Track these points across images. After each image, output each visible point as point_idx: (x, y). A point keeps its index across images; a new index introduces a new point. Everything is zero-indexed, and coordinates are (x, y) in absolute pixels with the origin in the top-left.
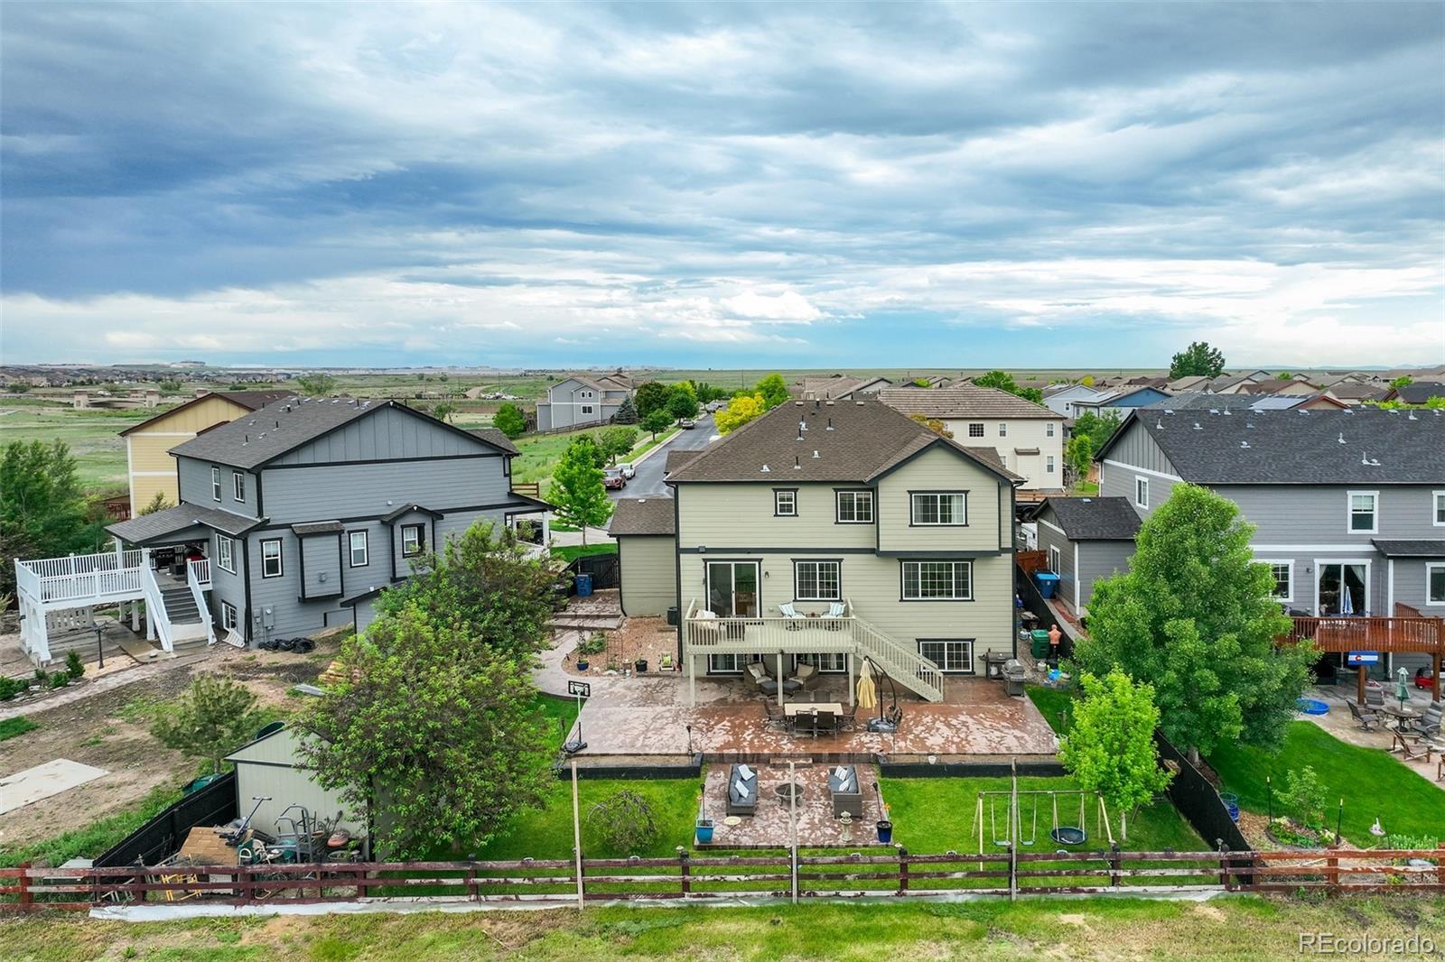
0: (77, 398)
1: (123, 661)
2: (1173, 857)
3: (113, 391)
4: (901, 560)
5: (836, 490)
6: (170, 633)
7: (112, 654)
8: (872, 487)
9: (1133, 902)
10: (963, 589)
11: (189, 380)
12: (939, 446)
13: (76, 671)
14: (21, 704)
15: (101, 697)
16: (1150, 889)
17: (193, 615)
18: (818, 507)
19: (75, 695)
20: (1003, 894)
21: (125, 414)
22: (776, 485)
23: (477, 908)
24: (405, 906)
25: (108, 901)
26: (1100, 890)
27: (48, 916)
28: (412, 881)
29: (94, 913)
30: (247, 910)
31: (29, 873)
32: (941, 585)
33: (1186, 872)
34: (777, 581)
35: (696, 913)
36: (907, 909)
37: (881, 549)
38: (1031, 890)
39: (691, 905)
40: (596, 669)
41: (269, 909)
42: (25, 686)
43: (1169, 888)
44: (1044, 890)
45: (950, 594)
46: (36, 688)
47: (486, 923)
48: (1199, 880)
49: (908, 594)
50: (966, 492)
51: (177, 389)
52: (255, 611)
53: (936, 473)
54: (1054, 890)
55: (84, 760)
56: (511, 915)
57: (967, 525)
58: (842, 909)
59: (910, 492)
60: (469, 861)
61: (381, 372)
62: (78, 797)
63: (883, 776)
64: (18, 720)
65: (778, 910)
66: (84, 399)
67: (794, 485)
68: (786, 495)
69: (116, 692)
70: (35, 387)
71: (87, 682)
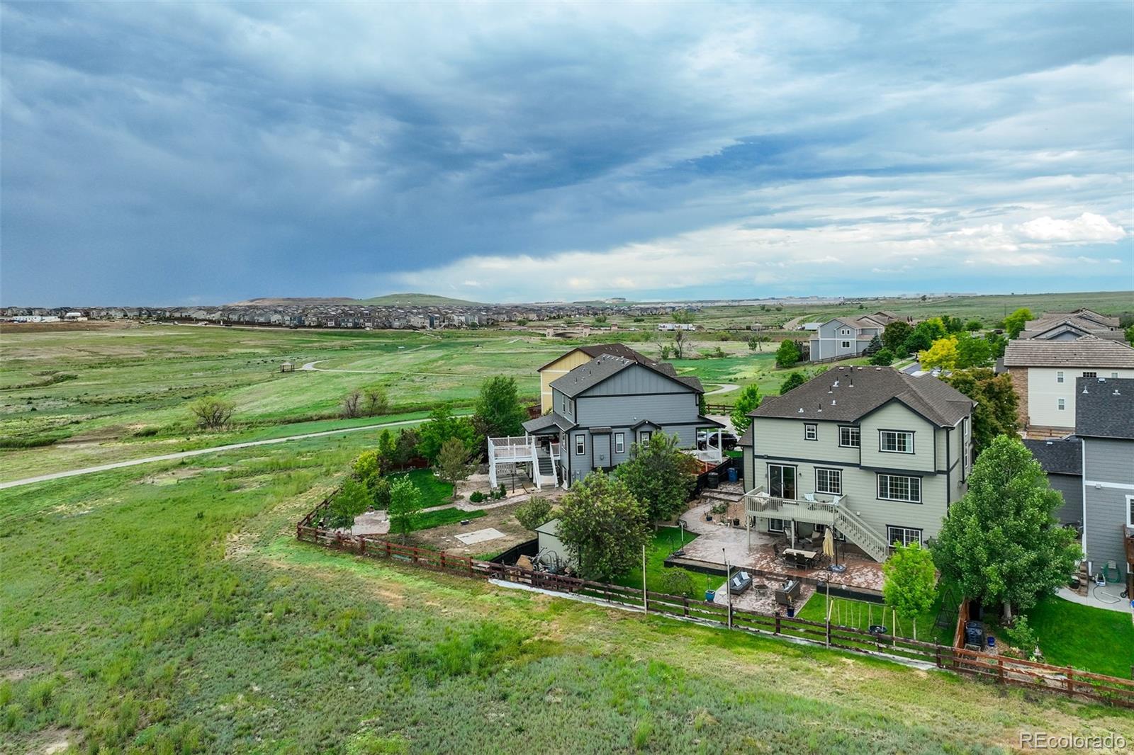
0: (548, 330)
1: (521, 491)
2: (908, 642)
3: (569, 323)
4: (877, 473)
5: (839, 426)
6: (540, 479)
7: (519, 488)
8: (857, 424)
9: (886, 662)
10: (916, 496)
11: (613, 314)
12: (895, 402)
13: (503, 493)
14: (484, 504)
15: (510, 506)
16: (897, 657)
17: (551, 473)
18: (829, 435)
19: (502, 504)
20: (823, 644)
21: (572, 342)
22: (806, 421)
23: (609, 606)
24: (585, 599)
25: (494, 577)
26: (870, 652)
27: (477, 579)
28: (587, 589)
29: (490, 581)
30: (534, 589)
31: (473, 561)
32: (901, 491)
33: (915, 652)
34: (806, 480)
35: (688, 624)
36: (776, 642)
37: (862, 465)
38: (836, 646)
39: (688, 621)
40: (714, 521)
41: (541, 591)
42: (486, 496)
43: (906, 659)
44: (842, 647)
45: (907, 498)
46: (489, 498)
47: (610, 611)
48: (923, 658)
49: (881, 495)
50: (914, 432)
51: (604, 321)
52: (572, 472)
53: (894, 418)
54: (847, 648)
55: (499, 530)
56: (619, 611)
57: (914, 454)
58: (749, 636)
59: (879, 430)
60: (606, 584)
61: (736, 304)
62: (494, 542)
63: (817, 591)
64: (482, 510)
65: (722, 631)
66: (551, 331)
67: (815, 422)
68: (811, 427)
69: (516, 504)
70: (530, 321)
71: (507, 498)
